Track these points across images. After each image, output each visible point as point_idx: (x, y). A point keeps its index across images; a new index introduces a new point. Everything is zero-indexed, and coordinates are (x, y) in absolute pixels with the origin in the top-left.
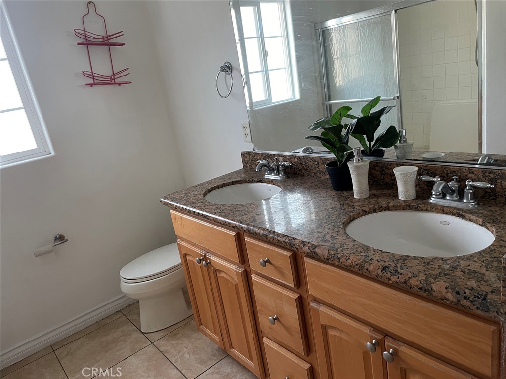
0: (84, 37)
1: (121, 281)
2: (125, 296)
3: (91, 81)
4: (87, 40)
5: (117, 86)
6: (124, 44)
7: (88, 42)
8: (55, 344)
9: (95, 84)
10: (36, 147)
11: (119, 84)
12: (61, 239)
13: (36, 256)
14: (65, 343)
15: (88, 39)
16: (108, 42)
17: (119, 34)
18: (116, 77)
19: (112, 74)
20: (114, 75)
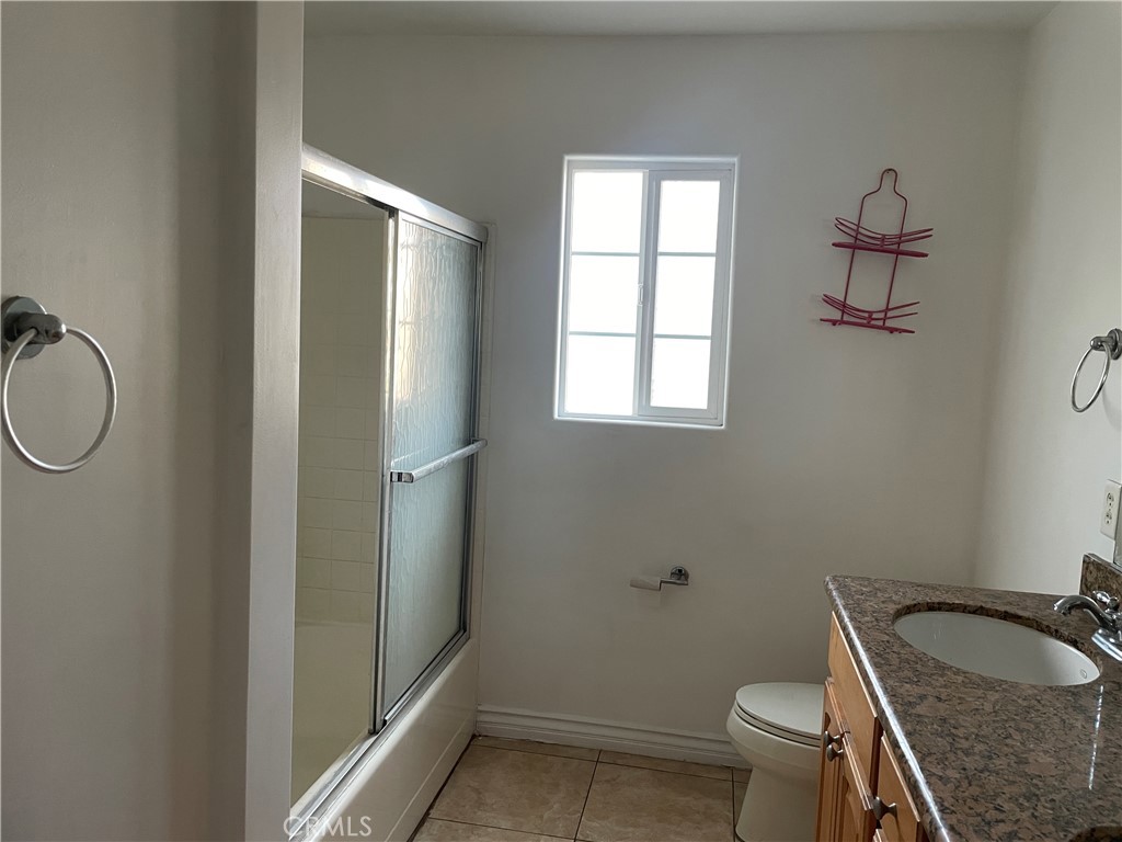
0: (853, 234)
1: (733, 711)
2: (730, 743)
3: (837, 315)
4: (856, 238)
5: (887, 332)
6: (926, 255)
7: (857, 243)
8: (606, 752)
9: (842, 322)
10: (704, 406)
11: (892, 330)
12: (681, 575)
13: (632, 586)
14: (619, 762)
15: (860, 237)
16: (897, 248)
17: (924, 234)
18: (890, 314)
19: (884, 308)
20: (888, 309)
